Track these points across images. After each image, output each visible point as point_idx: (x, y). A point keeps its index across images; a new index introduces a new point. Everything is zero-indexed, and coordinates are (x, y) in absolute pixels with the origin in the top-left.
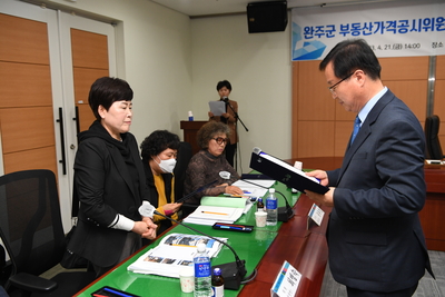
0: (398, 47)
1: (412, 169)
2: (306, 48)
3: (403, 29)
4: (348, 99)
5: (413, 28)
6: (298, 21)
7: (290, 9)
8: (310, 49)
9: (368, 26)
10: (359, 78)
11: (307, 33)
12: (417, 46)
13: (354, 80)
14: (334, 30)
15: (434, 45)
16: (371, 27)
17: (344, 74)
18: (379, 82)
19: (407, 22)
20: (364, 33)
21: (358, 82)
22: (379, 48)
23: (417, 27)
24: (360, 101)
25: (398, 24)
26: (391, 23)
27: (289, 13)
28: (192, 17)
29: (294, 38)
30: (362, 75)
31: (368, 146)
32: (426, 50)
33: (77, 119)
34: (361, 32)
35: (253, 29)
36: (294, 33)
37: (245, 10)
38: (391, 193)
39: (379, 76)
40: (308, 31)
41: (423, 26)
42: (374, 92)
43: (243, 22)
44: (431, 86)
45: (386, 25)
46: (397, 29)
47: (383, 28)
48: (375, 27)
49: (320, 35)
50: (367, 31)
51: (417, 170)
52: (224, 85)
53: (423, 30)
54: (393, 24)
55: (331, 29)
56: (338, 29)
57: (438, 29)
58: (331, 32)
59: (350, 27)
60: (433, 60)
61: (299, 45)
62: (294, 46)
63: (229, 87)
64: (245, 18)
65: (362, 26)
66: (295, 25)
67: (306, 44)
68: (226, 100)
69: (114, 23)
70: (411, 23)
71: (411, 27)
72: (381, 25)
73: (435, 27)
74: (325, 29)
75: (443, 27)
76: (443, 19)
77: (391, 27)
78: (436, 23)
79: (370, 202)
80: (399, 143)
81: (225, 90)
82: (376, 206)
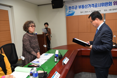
1: (109, 40)
2: (69, 12)
4: (95, 25)
5: (99, 6)
6: (67, 5)
7: (64, 2)
8: (71, 13)
9: (86, 6)
10: (97, 20)
12: (100, 11)
13: (96, 21)
14: (77, 7)
15: (105, 10)
16: (87, 6)
17: (94, 19)
18: (102, 21)
19: (97, 4)
21: (97, 21)
22: (90, 12)
23: (100, 5)
24: (98, 25)
25: (95, 5)
26: (93, 4)
27: (64, 3)
28: (38, 5)
29: (66, 10)
30: (98, 19)
31: (99, 35)
34: (84, 7)
35: (54, 7)
36: (66, 9)
37: (51, 3)
38: (105, 46)
39: (102, 19)
40: (70, 8)
41: (101, 5)
43: (51, 6)
45: (91, 5)
46: (94, 6)
47: (90, 6)
48: (88, 6)
49: (73, 9)
50: (86, 7)
51: (110, 41)
55: (76, 7)
56: (78, 7)
57: (106, 6)
58: (76, 8)
59: (81, 6)
61: (68, 12)
62: (66, 12)
65: (85, 6)
66: (66, 6)
67: (69, 11)
69: (10, 7)
70: (98, 4)
71: (98, 6)
72: (90, 5)
73: (105, 5)
74: (74, 7)
75: (107, 5)
76: (107, 3)
77: (93, 6)
78: (105, 4)
79: (100, 48)
80: (106, 35)
81: (46, 25)
82: (102, 49)
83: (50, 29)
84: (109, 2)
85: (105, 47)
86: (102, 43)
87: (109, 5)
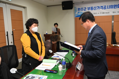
0: (104, 13)
1: (100, 46)
3: (105, 8)
7: (74, 3)
9: (95, 7)
11: (79, 10)
12: (109, 13)
14: (86, 9)
15: (113, 12)
16: (96, 8)
19: (106, 6)
20: (94, 9)
22: (98, 13)
23: (108, 8)
25: (103, 7)
26: (101, 6)
28: (47, 6)
29: (75, 11)
32: (111, 14)
33: (13, 35)
34: (93, 9)
35: (64, 9)
36: (75, 10)
37: (61, 4)
40: (79, 9)
41: (110, 7)
42: (93, 25)
43: (61, 7)
44: (113, 24)
45: (100, 7)
46: (103, 8)
47: (99, 8)
48: (97, 8)
49: (82, 10)
50: (95, 9)
52: (56, 24)
53: (110, 8)
54: (102, 7)
58: (85, 9)
59: (90, 8)
60: (113, 16)
61: (77, 13)
62: (75, 13)
63: (57, 25)
64: (61, 6)
65: (94, 7)
66: (75, 8)
67: (78, 13)
68: (57, 28)
69: (24, 7)
70: (107, 7)
71: (107, 8)
72: (99, 7)
73: (113, 8)
74: (83, 8)
75: (115, 7)
76: (115, 5)
77: (101, 8)
78: (114, 6)
79: (89, 54)
80: (97, 39)
81: (56, 25)
82: (91, 55)
83: (59, 29)
84: (117, 5)
85: (95, 53)
86: (93, 49)
87: (117, 7)
